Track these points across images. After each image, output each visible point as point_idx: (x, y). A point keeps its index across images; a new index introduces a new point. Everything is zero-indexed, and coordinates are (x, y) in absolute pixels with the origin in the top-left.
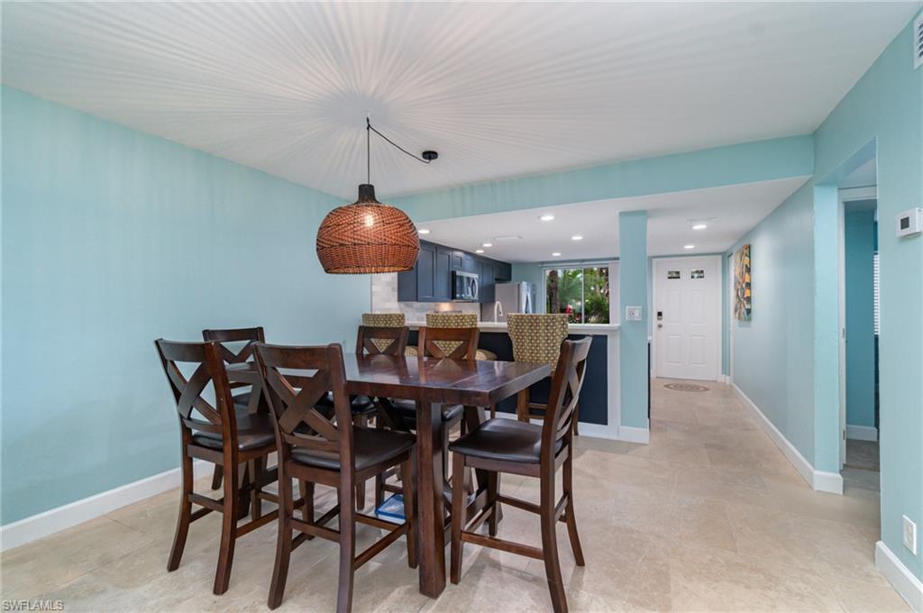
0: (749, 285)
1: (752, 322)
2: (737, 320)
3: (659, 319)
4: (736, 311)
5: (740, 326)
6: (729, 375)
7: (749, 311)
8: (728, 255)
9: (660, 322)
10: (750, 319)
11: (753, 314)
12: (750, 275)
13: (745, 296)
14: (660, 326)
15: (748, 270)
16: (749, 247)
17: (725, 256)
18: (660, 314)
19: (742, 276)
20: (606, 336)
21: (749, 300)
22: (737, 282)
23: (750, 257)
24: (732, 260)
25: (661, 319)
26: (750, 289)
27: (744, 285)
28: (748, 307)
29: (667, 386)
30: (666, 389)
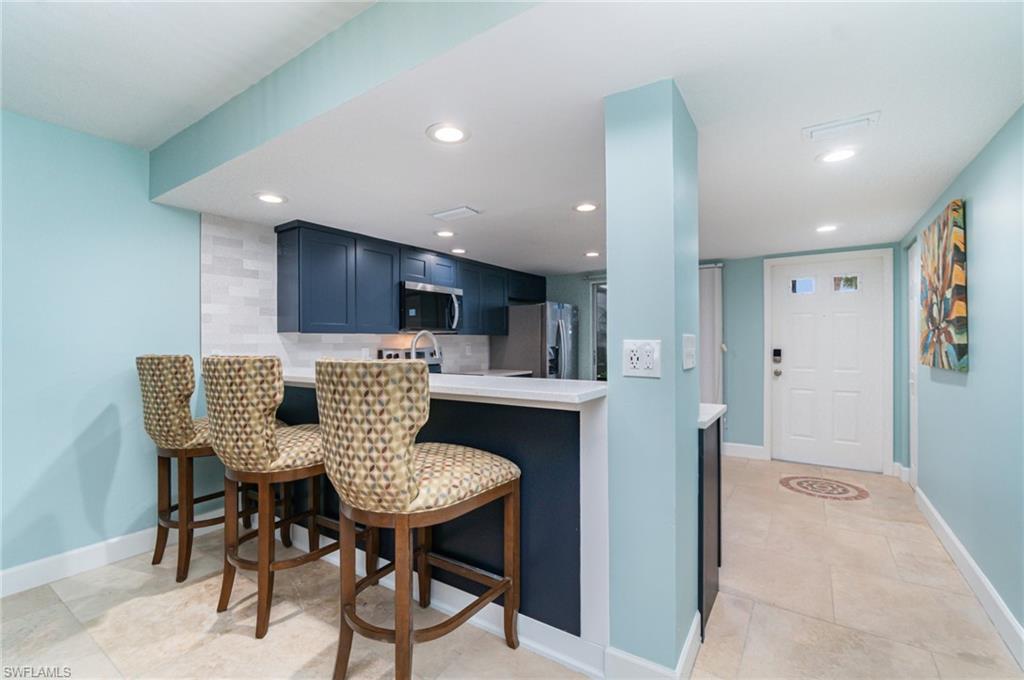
0: (962, 292)
1: (970, 373)
2: (927, 369)
3: (775, 361)
4: (925, 348)
5: (934, 379)
6: (908, 465)
7: (962, 351)
8: (905, 245)
9: (777, 367)
10: (965, 369)
11: (975, 358)
12: (964, 268)
13: (953, 316)
14: (777, 374)
15: (961, 257)
16: (964, 206)
17: (900, 249)
18: (777, 353)
19: (944, 272)
20: (578, 413)
21: (962, 324)
22: (929, 288)
23: (965, 229)
24: (917, 251)
25: (779, 362)
26: (965, 300)
27: (949, 294)
28: (957, 339)
29: (785, 482)
30: (783, 489)
